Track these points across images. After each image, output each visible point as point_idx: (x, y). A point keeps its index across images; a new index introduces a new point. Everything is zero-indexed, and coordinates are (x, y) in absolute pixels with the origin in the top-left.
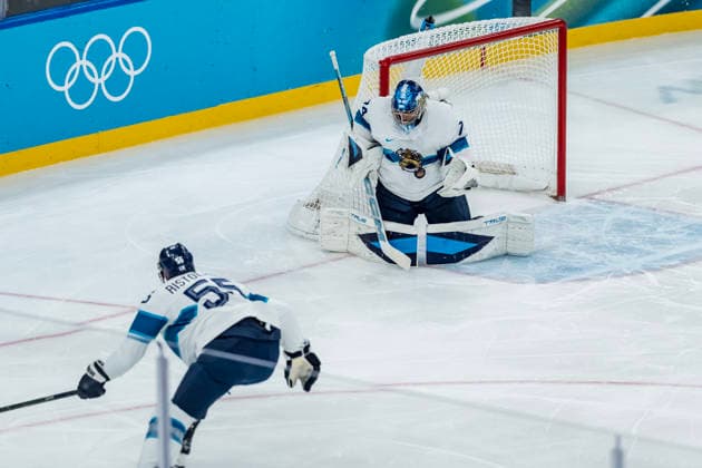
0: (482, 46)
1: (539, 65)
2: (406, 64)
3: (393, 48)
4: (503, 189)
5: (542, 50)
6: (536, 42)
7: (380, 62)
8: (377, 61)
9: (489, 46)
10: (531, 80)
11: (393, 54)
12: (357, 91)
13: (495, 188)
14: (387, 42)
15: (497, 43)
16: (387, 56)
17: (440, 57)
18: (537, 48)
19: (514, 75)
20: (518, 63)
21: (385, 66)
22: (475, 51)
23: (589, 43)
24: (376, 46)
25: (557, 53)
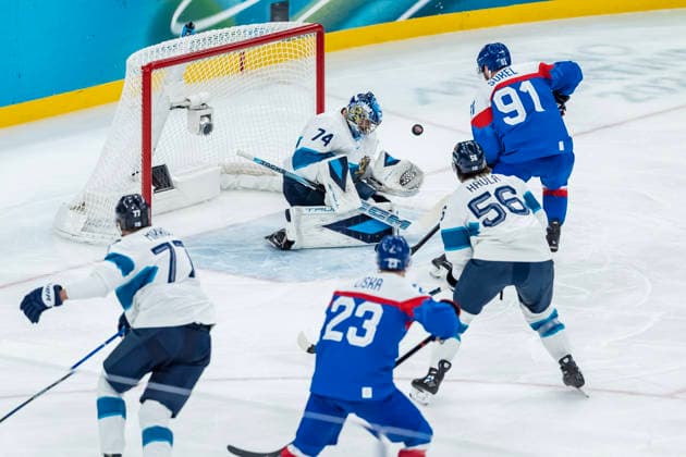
0: (242, 51)
1: (297, 68)
2: (167, 69)
3: (155, 54)
4: (262, 190)
5: (301, 54)
6: (295, 46)
7: (143, 68)
8: (140, 66)
9: (248, 51)
10: (289, 84)
11: (155, 60)
12: (119, 96)
13: (256, 189)
14: (149, 48)
15: (256, 48)
16: (149, 61)
17: (200, 61)
18: (296, 52)
19: (274, 79)
20: (277, 67)
21: (147, 71)
22: (235, 55)
23: (347, 46)
24: (138, 52)
25: (314, 57)
